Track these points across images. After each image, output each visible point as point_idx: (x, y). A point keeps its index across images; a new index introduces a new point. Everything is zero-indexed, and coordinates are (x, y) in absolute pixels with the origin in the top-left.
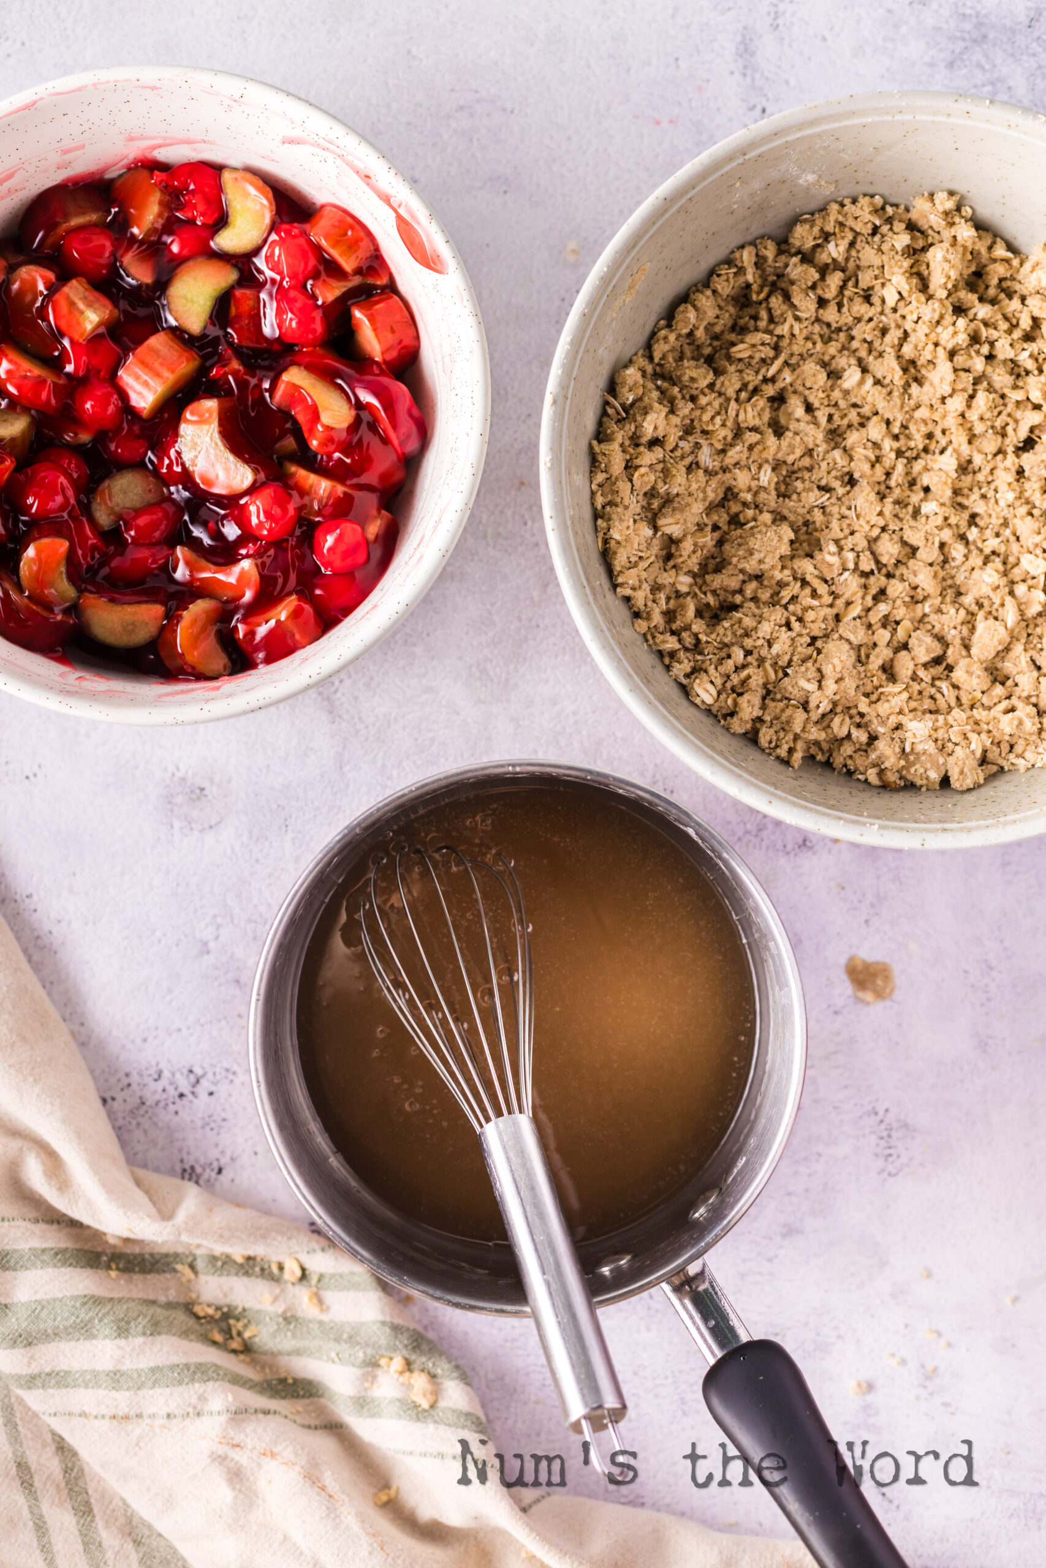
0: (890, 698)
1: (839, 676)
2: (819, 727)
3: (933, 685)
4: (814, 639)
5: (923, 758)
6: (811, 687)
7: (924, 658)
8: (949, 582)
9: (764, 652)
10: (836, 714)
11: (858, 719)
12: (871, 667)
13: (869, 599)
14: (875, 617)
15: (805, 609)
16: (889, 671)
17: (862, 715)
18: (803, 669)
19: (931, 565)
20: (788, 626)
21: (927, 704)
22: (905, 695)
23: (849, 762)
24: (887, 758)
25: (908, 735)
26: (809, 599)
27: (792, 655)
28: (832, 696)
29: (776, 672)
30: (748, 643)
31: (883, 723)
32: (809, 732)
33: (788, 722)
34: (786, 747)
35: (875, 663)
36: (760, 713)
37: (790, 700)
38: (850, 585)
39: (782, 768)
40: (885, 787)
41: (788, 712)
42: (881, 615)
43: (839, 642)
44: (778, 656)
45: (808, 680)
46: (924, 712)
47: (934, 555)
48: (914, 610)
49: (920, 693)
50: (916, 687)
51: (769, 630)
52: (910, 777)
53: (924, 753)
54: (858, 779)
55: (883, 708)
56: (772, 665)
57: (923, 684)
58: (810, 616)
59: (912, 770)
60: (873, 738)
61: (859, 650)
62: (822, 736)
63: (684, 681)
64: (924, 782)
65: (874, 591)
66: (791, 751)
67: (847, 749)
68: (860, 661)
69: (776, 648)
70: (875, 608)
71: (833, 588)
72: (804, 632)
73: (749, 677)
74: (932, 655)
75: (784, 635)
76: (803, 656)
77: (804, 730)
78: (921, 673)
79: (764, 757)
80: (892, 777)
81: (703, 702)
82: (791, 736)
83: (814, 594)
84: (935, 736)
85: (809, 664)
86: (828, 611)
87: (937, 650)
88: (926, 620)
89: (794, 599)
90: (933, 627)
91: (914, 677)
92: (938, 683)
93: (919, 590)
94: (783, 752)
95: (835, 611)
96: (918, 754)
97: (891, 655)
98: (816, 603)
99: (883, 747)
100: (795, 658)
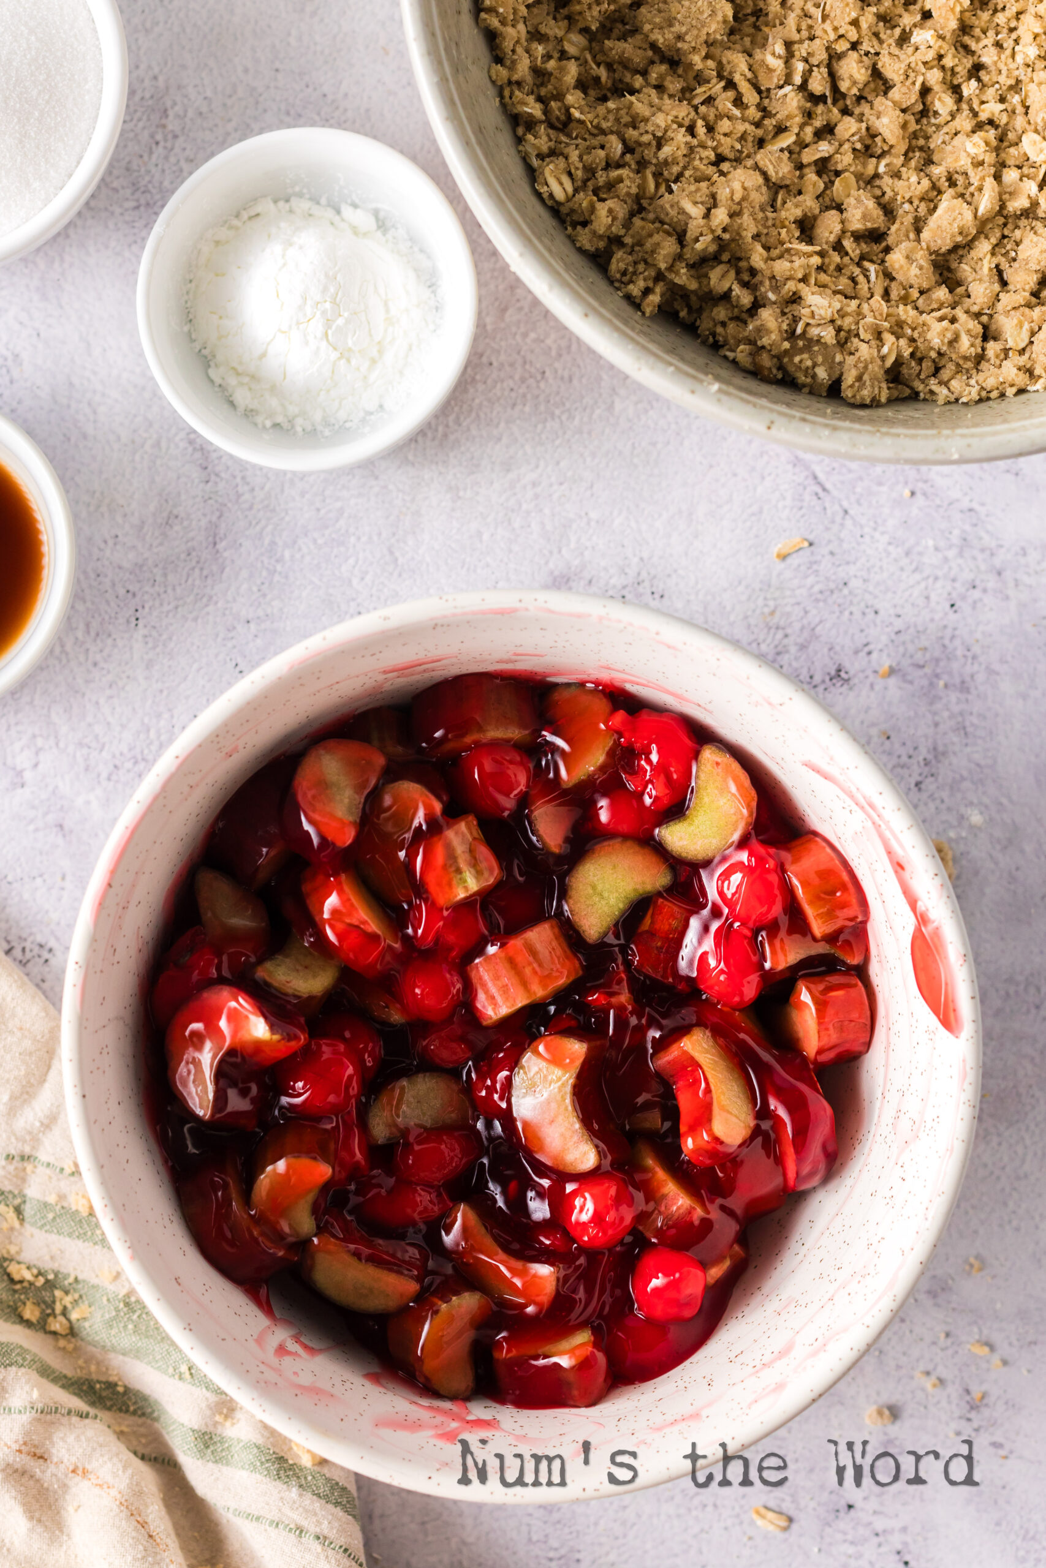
0: (794, 258)
1: (736, 208)
2: (693, 272)
3: (859, 265)
4: (720, 159)
5: (816, 348)
6: (695, 212)
7: (856, 225)
8: (921, 142)
9: (648, 154)
10: (721, 262)
11: (746, 277)
12: (783, 214)
13: (809, 131)
14: (808, 157)
15: (719, 117)
16: (806, 228)
17: (753, 272)
18: (693, 188)
19: (904, 111)
20: (691, 130)
21: (843, 283)
22: (816, 260)
23: (719, 330)
24: (769, 332)
25: (805, 312)
26: (730, 105)
27: (685, 168)
28: (719, 232)
29: (657, 186)
30: (631, 133)
31: (776, 288)
32: (677, 273)
33: (653, 252)
34: (641, 284)
35: (792, 211)
36: (622, 232)
37: (662, 223)
38: (788, 103)
39: (629, 310)
40: (755, 373)
41: (657, 238)
42: (818, 156)
43: (752, 172)
44: (666, 163)
45: (695, 203)
46: (835, 292)
47: (912, 97)
48: (864, 165)
49: (839, 269)
50: (836, 258)
51: (663, 125)
52: (791, 369)
53: (818, 341)
54: (725, 357)
55: (781, 267)
56: (654, 175)
57: (846, 259)
58: (724, 125)
59: (797, 359)
60: (757, 305)
61: (776, 193)
62: (693, 285)
63: (535, 163)
64: (809, 380)
65: (818, 123)
66: (647, 291)
67: (721, 313)
68: (772, 206)
69: (666, 151)
70: (814, 146)
71: (766, 102)
72: (710, 143)
73: (620, 180)
74: (869, 225)
75: (681, 137)
76: (698, 174)
77: (670, 268)
78: (848, 244)
79: (611, 290)
80: (766, 361)
81: (551, 195)
82: (652, 273)
83: (738, 102)
84: (839, 322)
85: (704, 185)
86: (750, 128)
87: (878, 219)
88: (878, 182)
89: (709, 100)
90: (884, 194)
91: (838, 247)
92: (866, 264)
93: (878, 139)
94: (635, 290)
95: (760, 132)
96: (810, 340)
97: (817, 211)
98: (737, 112)
99: (768, 317)
100: (687, 173)
